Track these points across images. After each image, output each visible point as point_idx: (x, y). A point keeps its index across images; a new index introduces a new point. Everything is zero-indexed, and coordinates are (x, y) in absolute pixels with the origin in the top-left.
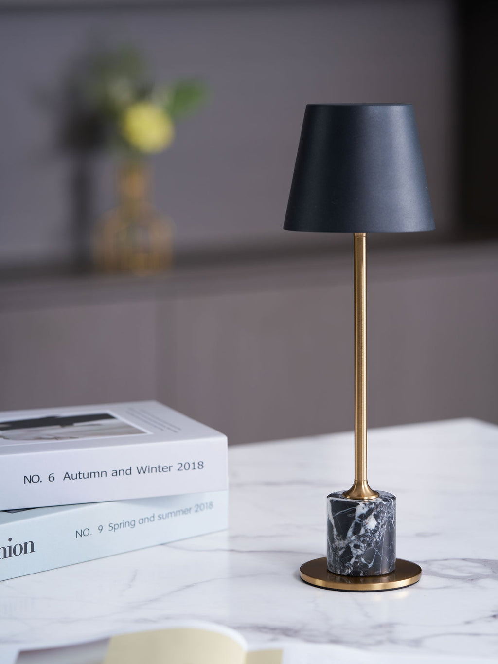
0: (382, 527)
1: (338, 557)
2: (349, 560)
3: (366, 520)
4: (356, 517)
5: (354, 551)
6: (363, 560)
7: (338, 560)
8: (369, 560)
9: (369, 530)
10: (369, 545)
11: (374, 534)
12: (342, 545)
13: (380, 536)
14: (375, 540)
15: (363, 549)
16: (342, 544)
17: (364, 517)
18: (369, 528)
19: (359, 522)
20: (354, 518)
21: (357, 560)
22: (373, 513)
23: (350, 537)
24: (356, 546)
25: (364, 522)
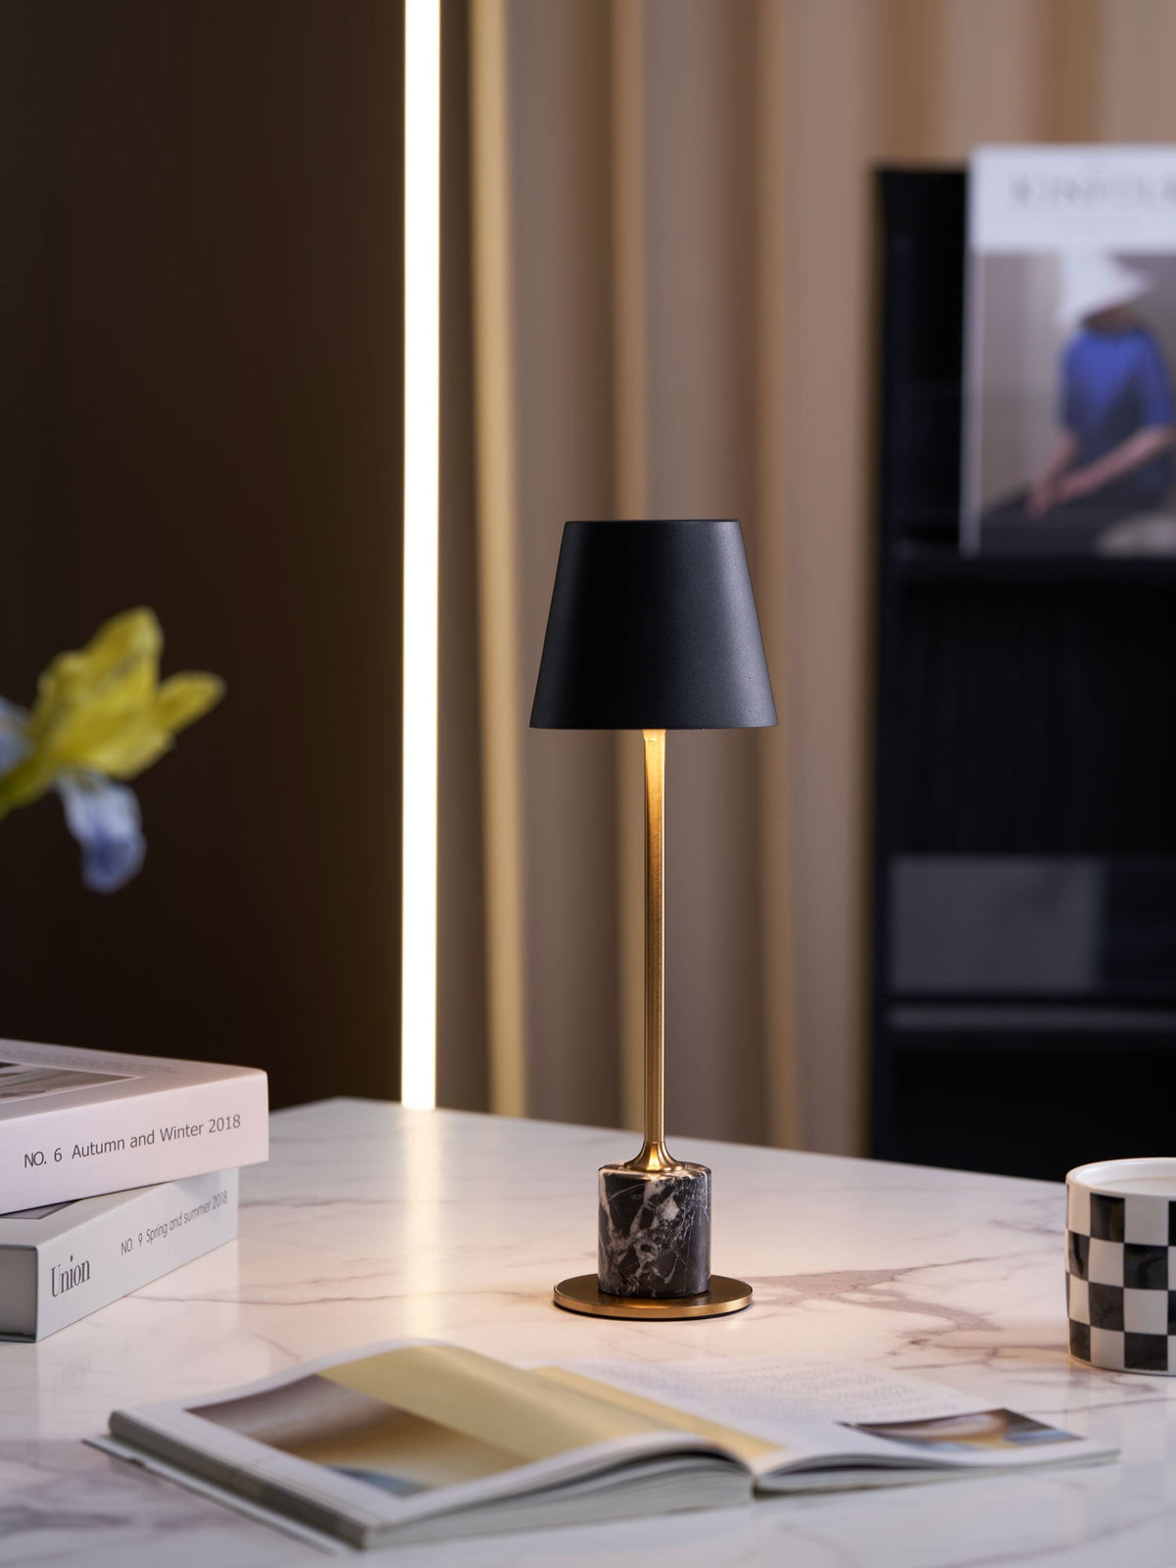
0: (687, 1217)
1: (616, 1265)
2: (634, 1271)
3: (662, 1206)
4: (646, 1201)
5: (641, 1256)
6: (656, 1270)
7: (616, 1271)
8: (665, 1271)
9: (667, 1221)
10: (665, 1246)
11: (673, 1227)
12: (622, 1247)
13: (683, 1231)
14: (675, 1238)
15: (657, 1253)
16: (622, 1244)
17: (658, 1199)
18: (665, 1218)
19: (649, 1208)
20: (641, 1201)
21: (647, 1271)
22: (673, 1194)
23: (635, 1234)
24: (646, 1248)
25: (658, 1208)
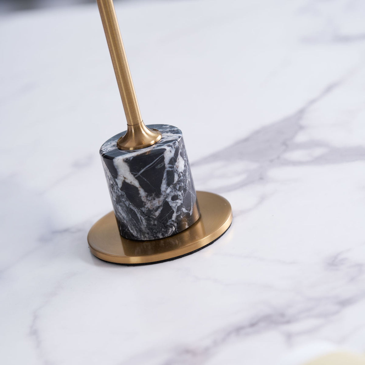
1: (155, 220)
2: (171, 217)
3: (176, 164)
4: (167, 166)
5: (173, 204)
6: (184, 209)
8: (189, 207)
9: (181, 172)
12: (157, 205)
14: (188, 182)
15: (182, 198)
16: (157, 202)
17: (173, 161)
19: (170, 169)
20: (164, 167)
21: (179, 213)
22: (179, 152)
23: (165, 191)
24: (175, 198)
25: (175, 167)
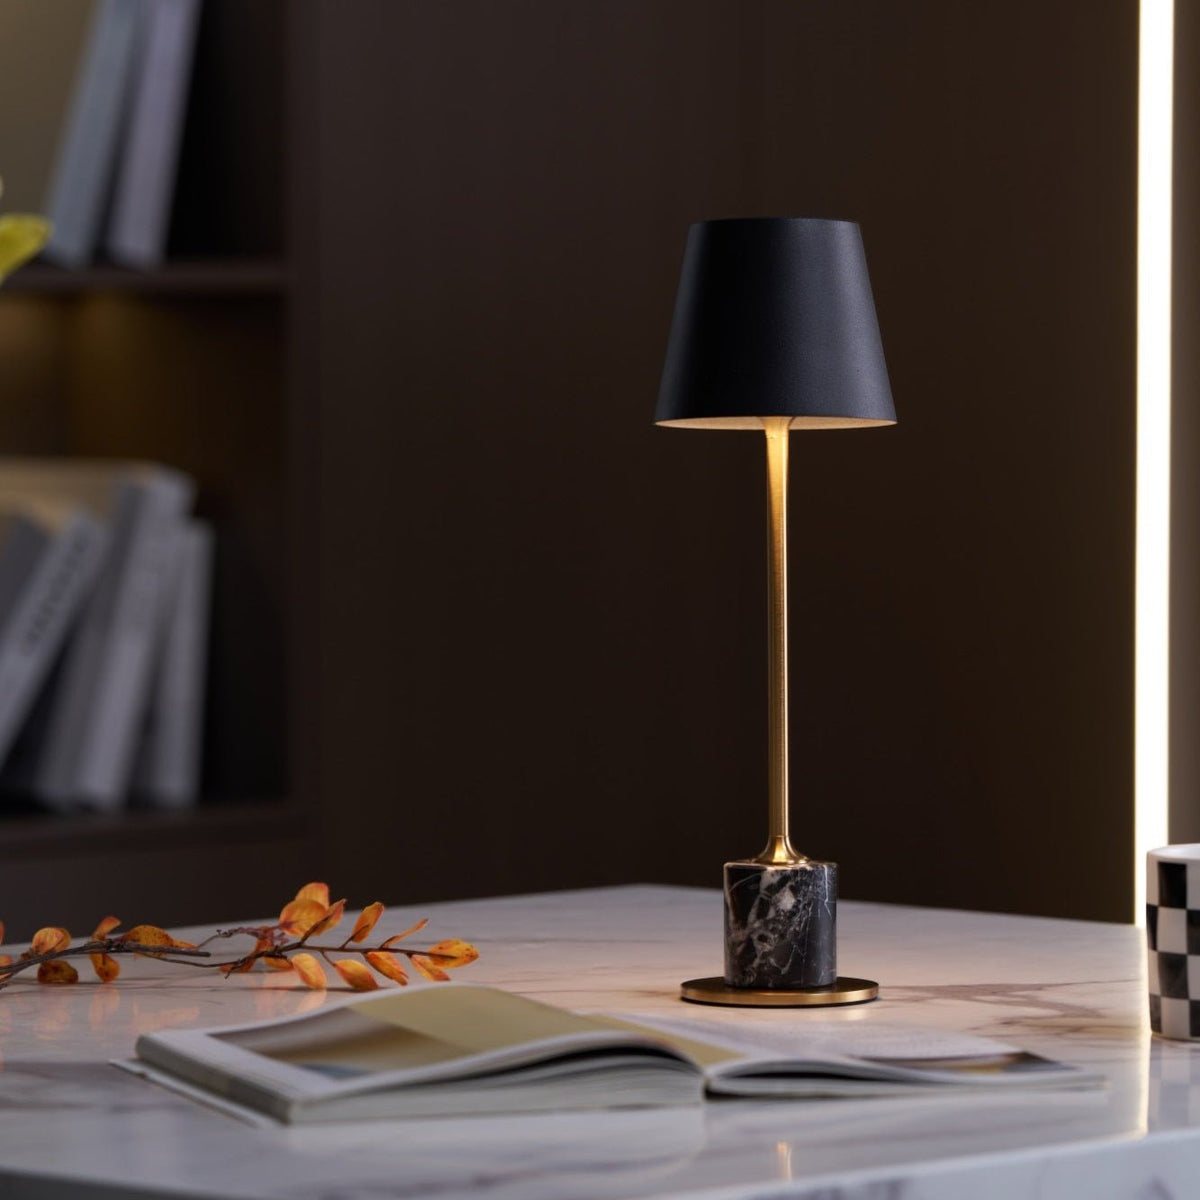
0: (804, 908)
2: (751, 961)
3: (778, 895)
4: (762, 891)
5: (758, 946)
6: (772, 961)
7: (736, 962)
8: (782, 962)
9: (783, 911)
10: (782, 936)
11: (789, 917)
12: (741, 938)
13: (800, 922)
14: (792, 929)
15: (773, 943)
16: (741, 935)
17: (776, 888)
18: (781, 908)
19: (766, 898)
20: (757, 891)
21: (764, 962)
22: (789, 884)
23: (752, 924)
24: (763, 939)
25: (774, 898)
